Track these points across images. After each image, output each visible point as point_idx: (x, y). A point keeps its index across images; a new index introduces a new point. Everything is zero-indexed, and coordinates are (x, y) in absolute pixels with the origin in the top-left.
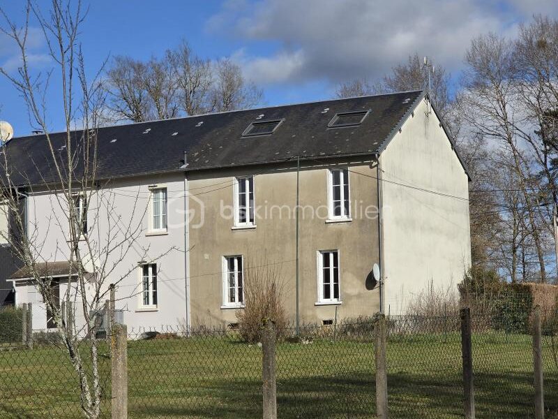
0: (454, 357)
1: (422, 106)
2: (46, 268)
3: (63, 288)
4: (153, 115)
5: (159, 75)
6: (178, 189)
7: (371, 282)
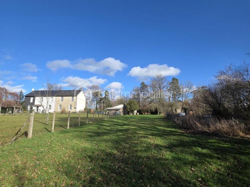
0: (86, 116)
1: (82, 91)
2: (37, 105)
3: (39, 107)
4: (52, 90)
5: (53, 85)
6: (54, 97)
7: (75, 108)
